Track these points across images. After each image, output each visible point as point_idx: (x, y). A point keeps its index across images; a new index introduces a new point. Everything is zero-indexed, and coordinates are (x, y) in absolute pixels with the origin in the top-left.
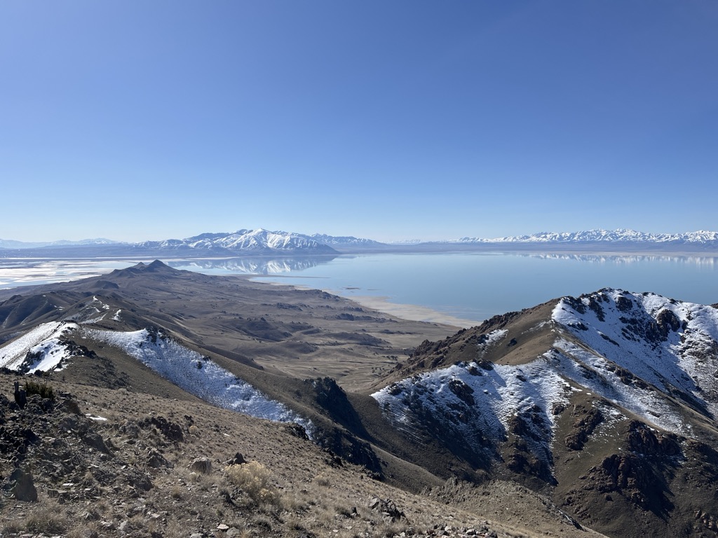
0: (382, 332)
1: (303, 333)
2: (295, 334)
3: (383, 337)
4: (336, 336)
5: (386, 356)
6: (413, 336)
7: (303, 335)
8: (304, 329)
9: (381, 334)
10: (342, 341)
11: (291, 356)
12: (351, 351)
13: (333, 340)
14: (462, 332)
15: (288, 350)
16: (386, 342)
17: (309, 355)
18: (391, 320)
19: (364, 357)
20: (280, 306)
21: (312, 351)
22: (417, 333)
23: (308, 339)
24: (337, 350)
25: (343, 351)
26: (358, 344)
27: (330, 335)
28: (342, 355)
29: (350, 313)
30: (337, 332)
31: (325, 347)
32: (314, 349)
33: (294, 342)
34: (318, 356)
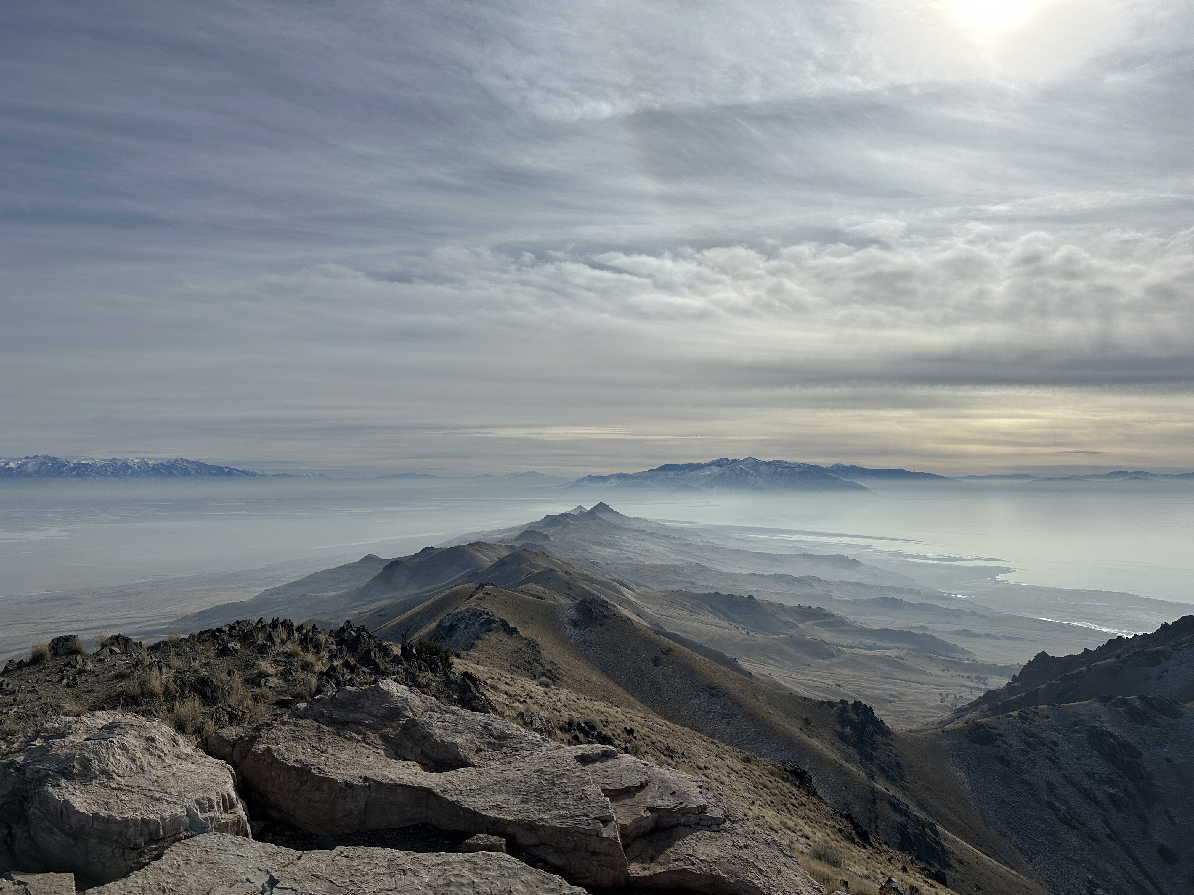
0: (958, 633)
1: (816, 624)
2: (803, 626)
3: (961, 642)
4: (874, 634)
5: (966, 675)
7: (816, 628)
8: (819, 617)
9: (956, 637)
10: (885, 644)
11: (797, 661)
12: (900, 661)
13: (868, 640)
15: (791, 650)
16: (963, 651)
17: (827, 662)
18: (974, 613)
19: (925, 673)
20: (779, 578)
21: (832, 656)
22: (1026, 639)
23: (826, 635)
24: (875, 657)
25: (887, 661)
26: (913, 650)
27: (863, 632)
28: (886, 669)
29: (898, 597)
30: (875, 628)
31: (855, 651)
32: (835, 652)
33: (802, 638)
34: (843, 665)
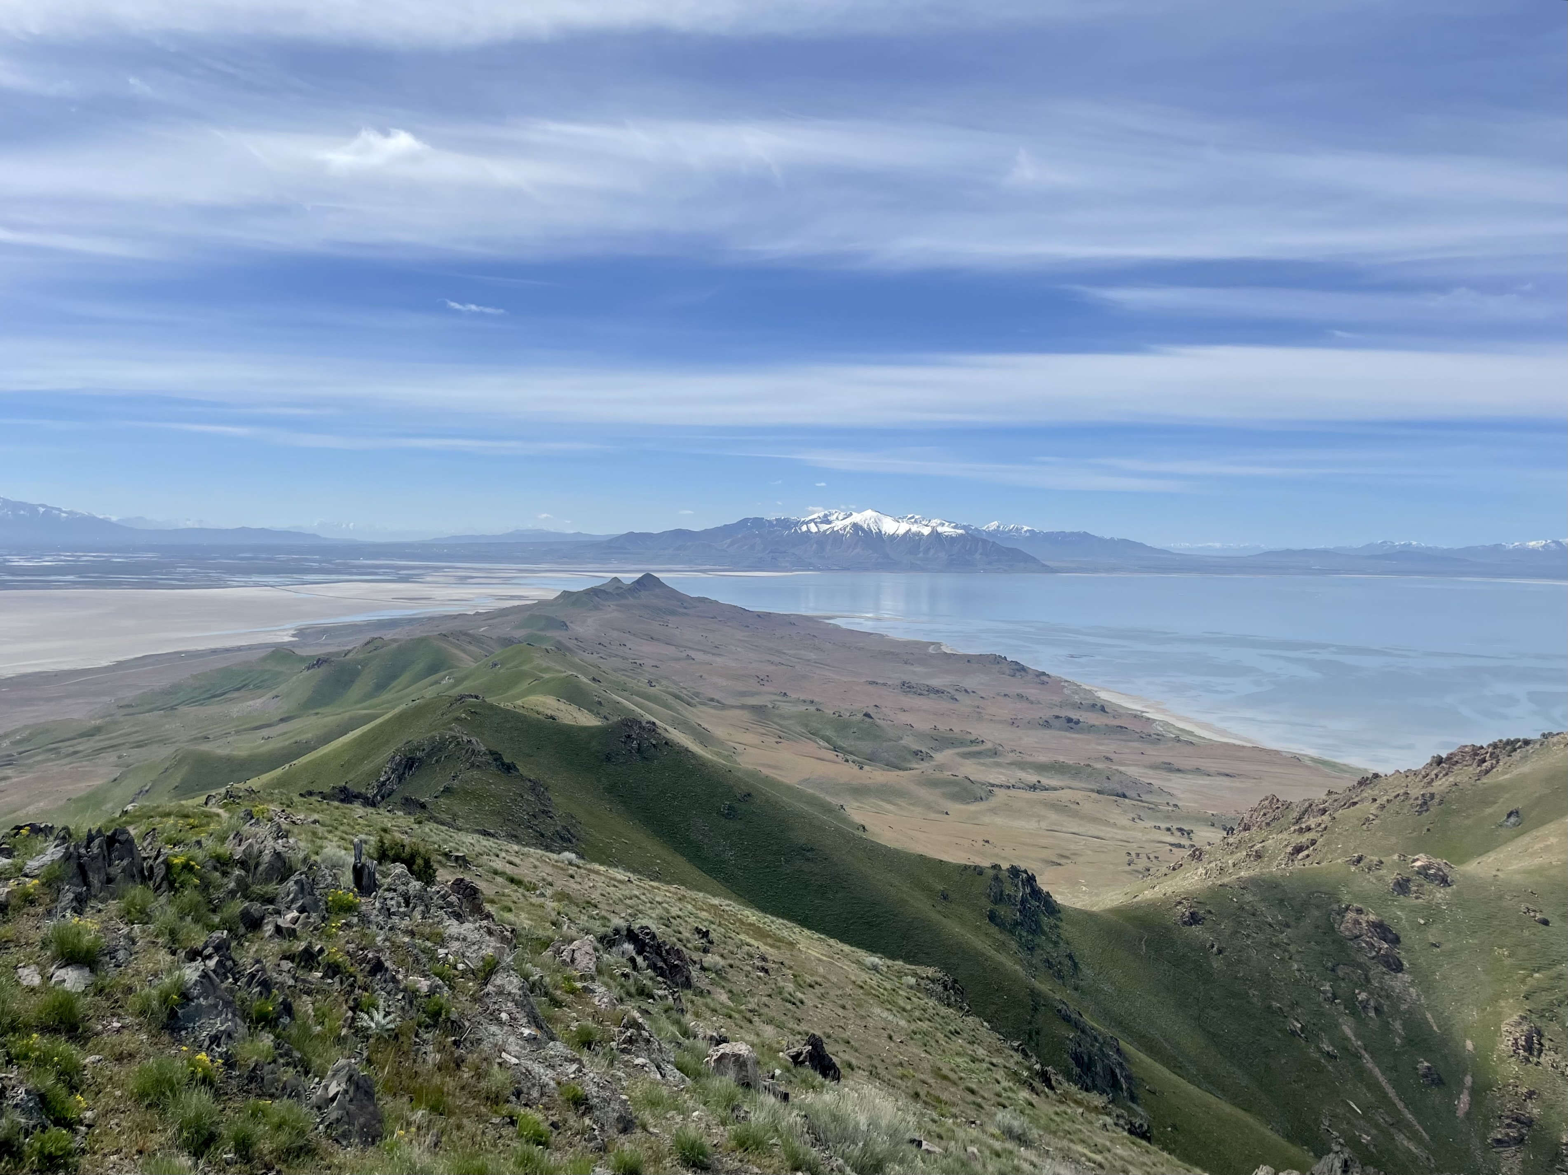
0: (1154, 767)
1: (958, 754)
2: (940, 757)
3: (1157, 780)
4: (1041, 768)
6: (1237, 783)
7: (959, 760)
8: (962, 743)
9: (1151, 772)
10: (1053, 783)
11: (929, 807)
12: (1075, 806)
13: (1032, 778)
14: (1368, 781)
15: (923, 793)
16: (1161, 793)
17: (973, 807)
18: (1178, 740)
20: (907, 687)
21: (980, 800)
22: (1248, 777)
23: (971, 769)
24: (1041, 802)
25: (1057, 807)
26: (1092, 791)
27: (1022, 765)
28: (1053, 816)
29: (1074, 715)
30: (1042, 758)
31: (1012, 792)
32: (984, 795)
33: (938, 775)
34: (994, 811)
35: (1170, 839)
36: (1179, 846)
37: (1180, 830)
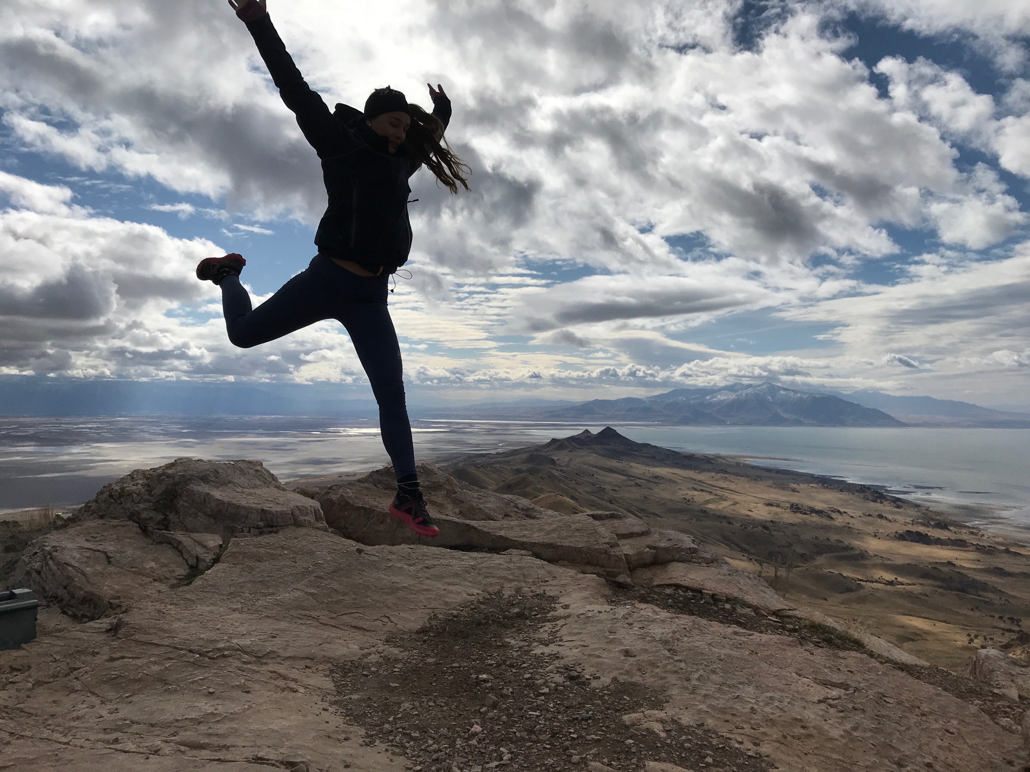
1: (834, 557)
2: (820, 559)
3: (992, 581)
4: (896, 569)
5: (997, 616)
7: (834, 561)
8: (837, 550)
10: (907, 580)
11: (814, 595)
12: (924, 598)
13: (891, 576)
15: (807, 584)
16: (997, 591)
20: (796, 509)
21: (850, 590)
24: (896, 593)
26: (939, 587)
27: (884, 566)
29: (923, 531)
30: (898, 562)
31: (875, 586)
32: (853, 587)
33: (820, 572)
34: (863, 600)
35: (1002, 625)
36: (1010, 631)
37: (1011, 619)
